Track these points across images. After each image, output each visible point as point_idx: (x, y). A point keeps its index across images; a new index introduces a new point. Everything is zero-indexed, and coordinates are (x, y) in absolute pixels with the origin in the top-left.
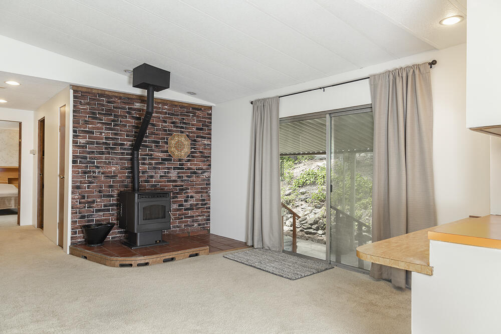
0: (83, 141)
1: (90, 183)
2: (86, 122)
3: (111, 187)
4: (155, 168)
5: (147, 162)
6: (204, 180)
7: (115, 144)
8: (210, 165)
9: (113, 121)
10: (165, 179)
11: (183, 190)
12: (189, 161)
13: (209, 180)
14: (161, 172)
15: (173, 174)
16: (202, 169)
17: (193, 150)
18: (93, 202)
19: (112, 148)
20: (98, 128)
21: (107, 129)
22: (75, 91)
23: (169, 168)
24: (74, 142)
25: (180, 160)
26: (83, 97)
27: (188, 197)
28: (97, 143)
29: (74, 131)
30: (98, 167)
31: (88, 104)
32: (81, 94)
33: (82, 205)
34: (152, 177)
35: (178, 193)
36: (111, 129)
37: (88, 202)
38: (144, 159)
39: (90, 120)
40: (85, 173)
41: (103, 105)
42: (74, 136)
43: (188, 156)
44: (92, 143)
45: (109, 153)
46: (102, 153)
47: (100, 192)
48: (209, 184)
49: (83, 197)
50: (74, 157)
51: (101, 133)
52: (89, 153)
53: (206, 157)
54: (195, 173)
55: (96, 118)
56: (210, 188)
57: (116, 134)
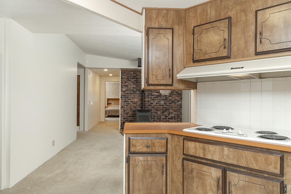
0: (124, 89)
1: (127, 105)
2: (126, 82)
3: (135, 107)
4: (153, 100)
5: (150, 97)
6: (178, 105)
7: (136, 90)
8: (182, 98)
9: (136, 81)
10: (158, 104)
11: (167, 110)
12: (170, 96)
13: (181, 105)
14: (156, 102)
15: (162, 102)
16: (177, 100)
17: (172, 91)
18: (128, 113)
19: (135, 92)
20: (130, 84)
21: (133, 84)
22: (122, 71)
23: (160, 100)
24: (121, 90)
25: (165, 96)
26: (124, 73)
27: (170, 113)
28: (130, 90)
29: (121, 86)
30: (130, 99)
31: (126, 75)
32: (124, 71)
33: (124, 114)
34: (152, 103)
35: (164, 111)
36: (135, 84)
37: (127, 113)
38: (149, 96)
39: (127, 81)
40: (125, 101)
41: (132, 75)
42: (121, 88)
43: (170, 94)
44: (128, 90)
45: (134, 94)
46: (132, 94)
47: (131, 109)
48: (181, 107)
49: (125, 111)
50: (121, 95)
51: (131, 86)
52: (126, 94)
53: (179, 94)
54: (173, 102)
55: (129, 80)
56: (182, 109)
57: (137, 86)
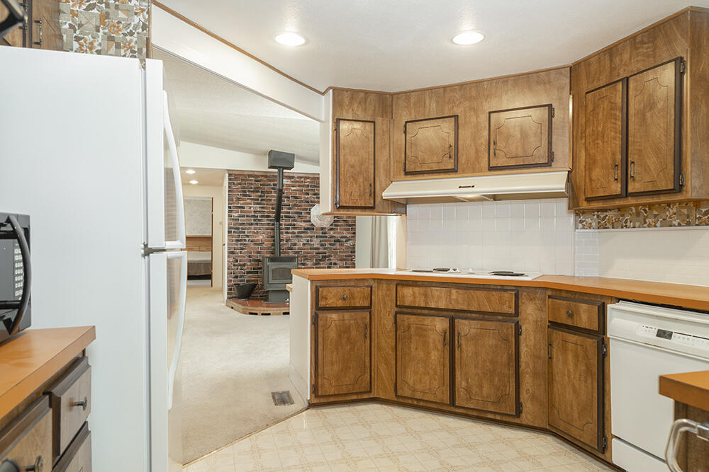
0: (236, 215)
1: (242, 249)
2: (238, 199)
3: (259, 252)
4: (297, 237)
5: (290, 231)
6: (348, 248)
7: (262, 216)
8: (355, 233)
9: (260, 196)
10: (307, 247)
11: (325, 257)
12: (331, 229)
13: (354, 248)
14: (304, 241)
15: (316, 242)
16: (346, 237)
17: (336, 219)
18: (244, 265)
19: (259, 220)
20: (248, 204)
21: (255, 204)
22: (230, 175)
23: (311, 237)
24: (230, 216)
25: (322, 229)
26: (236, 179)
27: (331, 264)
28: (247, 216)
29: (230, 207)
30: (248, 236)
31: (240, 184)
32: (235, 177)
33: (236, 267)
34: (295, 244)
35: (320, 260)
36: (258, 204)
37: (240, 265)
38: (288, 229)
39: (241, 197)
40: (238, 240)
41: (252, 184)
42: (229, 211)
43: (331, 225)
44: (243, 216)
45: (257, 224)
46: (252, 224)
47: (250, 257)
48: (354, 252)
49: (237, 261)
50: (230, 228)
51: (250, 208)
52: (241, 224)
53: (350, 225)
54: (338, 241)
55: (246, 195)
56: (355, 256)
57: (263, 208)
